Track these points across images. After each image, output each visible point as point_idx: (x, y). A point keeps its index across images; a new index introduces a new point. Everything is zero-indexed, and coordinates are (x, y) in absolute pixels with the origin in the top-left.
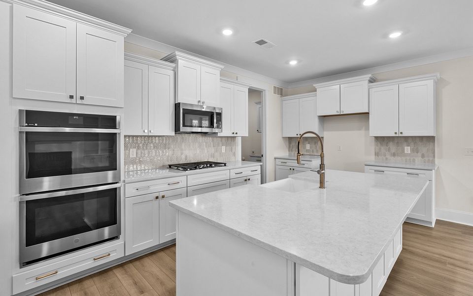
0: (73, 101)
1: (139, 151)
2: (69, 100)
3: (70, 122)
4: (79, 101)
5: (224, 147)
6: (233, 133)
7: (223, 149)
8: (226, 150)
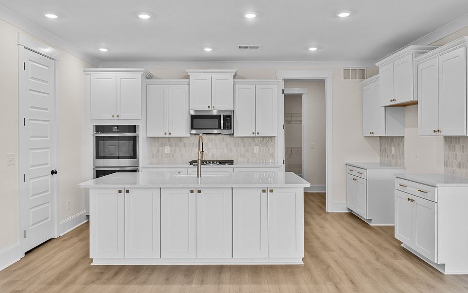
0: (115, 118)
1: (173, 148)
2: (113, 118)
3: (113, 130)
4: (117, 118)
5: (258, 147)
6: (253, 133)
7: (256, 149)
8: (260, 151)
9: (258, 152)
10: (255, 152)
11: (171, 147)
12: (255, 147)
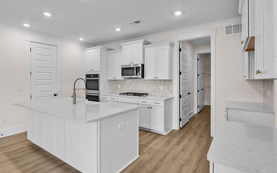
1: (122, 85)
3: (91, 76)
4: (92, 71)
6: (154, 78)
7: (162, 87)
8: (163, 88)
9: (162, 89)
10: (161, 89)
11: (121, 85)
12: (161, 86)
